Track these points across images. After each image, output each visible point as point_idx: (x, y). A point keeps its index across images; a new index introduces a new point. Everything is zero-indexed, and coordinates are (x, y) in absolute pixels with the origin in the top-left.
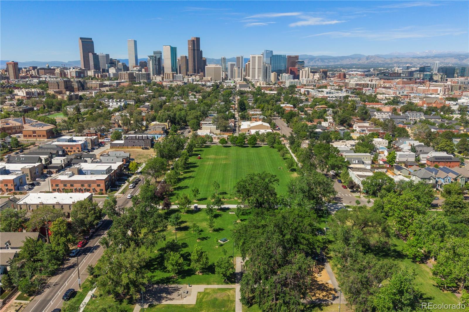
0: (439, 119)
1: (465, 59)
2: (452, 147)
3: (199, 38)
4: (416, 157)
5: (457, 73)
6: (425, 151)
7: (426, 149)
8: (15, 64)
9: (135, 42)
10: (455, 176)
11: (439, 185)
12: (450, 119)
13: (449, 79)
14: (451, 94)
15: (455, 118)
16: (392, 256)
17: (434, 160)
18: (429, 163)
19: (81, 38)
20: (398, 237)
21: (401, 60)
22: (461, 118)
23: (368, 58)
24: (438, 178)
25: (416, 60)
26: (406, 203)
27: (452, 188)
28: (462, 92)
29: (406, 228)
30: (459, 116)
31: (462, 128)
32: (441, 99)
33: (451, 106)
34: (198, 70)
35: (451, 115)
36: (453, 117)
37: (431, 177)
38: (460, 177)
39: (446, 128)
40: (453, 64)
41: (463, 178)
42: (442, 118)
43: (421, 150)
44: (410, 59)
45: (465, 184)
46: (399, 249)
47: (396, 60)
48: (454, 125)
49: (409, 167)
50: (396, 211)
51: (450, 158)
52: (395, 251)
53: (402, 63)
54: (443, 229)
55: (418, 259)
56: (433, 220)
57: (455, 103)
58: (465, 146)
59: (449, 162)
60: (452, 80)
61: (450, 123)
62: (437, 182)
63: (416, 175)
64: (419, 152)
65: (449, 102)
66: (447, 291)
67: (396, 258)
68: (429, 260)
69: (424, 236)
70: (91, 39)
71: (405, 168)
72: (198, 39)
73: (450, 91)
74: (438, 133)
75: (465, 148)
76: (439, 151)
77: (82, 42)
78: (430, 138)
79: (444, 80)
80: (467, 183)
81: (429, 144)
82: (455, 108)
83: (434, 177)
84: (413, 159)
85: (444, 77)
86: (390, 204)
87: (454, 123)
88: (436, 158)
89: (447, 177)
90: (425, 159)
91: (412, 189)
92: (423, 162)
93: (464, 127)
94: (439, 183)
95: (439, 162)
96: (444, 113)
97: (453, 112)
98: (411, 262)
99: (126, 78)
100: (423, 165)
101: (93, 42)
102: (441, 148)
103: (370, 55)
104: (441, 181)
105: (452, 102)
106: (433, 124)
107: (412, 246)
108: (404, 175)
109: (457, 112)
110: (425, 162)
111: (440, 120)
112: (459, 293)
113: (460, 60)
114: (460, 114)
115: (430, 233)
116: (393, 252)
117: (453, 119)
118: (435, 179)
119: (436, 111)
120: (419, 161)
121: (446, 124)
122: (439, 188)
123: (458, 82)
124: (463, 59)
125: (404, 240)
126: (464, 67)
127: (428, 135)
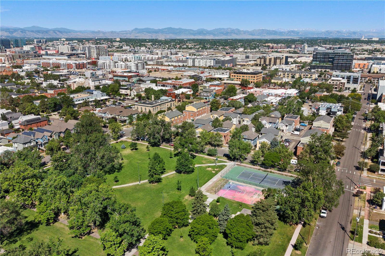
0: (14, 85)
1: (14, 32)
2: (37, 109)
4: (9, 124)
5: (12, 45)
6: (15, 117)
7: (14, 115)
10: (49, 134)
11: (39, 145)
12: (23, 84)
13: (7, 50)
14: (14, 63)
15: (26, 83)
16: (27, 230)
17: (26, 123)
18: (23, 127)
20: (24, 207)
22: (31, 82)
24: (37, 139)
26: (23, 175)
27: (53, 145)
28: (23, 60)
29: (29, 197)
30: (29, 81)
31: (36, 91)
32: (9, 67)
33: (19, 73)
35: (23, 81)
36: (25, 82)
37: (31, 140)
38: (54, 133)
39: (24, 93)
40: (6, 37)
41: (56, 134)
42: (17, 84)
43: (11, 117)
45: (59, 138)
46: (30, 219)
48: (29, 89)
49: (6, 135)
50: (15, 186)
51: (39, 119)
52: (27, 223)
54: (64, 186)
55: (51, 221)
56: (55, 181)
57: (21, 70)
58: (45, 106)
59: (39, 122)
60: (10, 50)
61: (25, 88)
62: (37, 143)
63: (17, 141)
64: (10, 119)
65: (16, 69)
66: (84, 236)
67: (31, 230)
68: (59, 216)
69: (50, 199)
71: (3, 137)
73: (12, 60)
74: (19, 98)
75: (46, 107)
76: (28, 115)
78: (13, 103)
79: (3, 51)
80: (60, 137)
81: (15, 109)
82: (23, 74)
83: (34, 140)
84: (7, 127)
85: (3, 48)
86: (7, 181)
87: (28, 87)
88: (28, 121)
89: (44, 136)
90: (18, 124)
91: (22, 158)
92: (16, 127)
93: (37, 90)
94: (39, 143)
95: (31, 124)
96: (16, 80)
97: (22, 78)
98: (45, 226)
100: (18, 130)
102: (28, 112)
104: (40, 141)
105: (18, 70)
106: (11, 91)
107: (43, 212)
108: (4, 144)
109: (26, 78)
110: (19, 127)
111: (15, 87)
112: (93, 232)
114: (29, 79)
115: (55, 194)
116: (25, 226)
117: (25, 84)
118: (35, 141)
119: (8, 79)
120: (13, 127)
121: (22, 89)
122: (41, 148)
123: (15, 52)
124: (12, 32)
125: (30, 208)
126: (16, 39)
127: (11, 101)
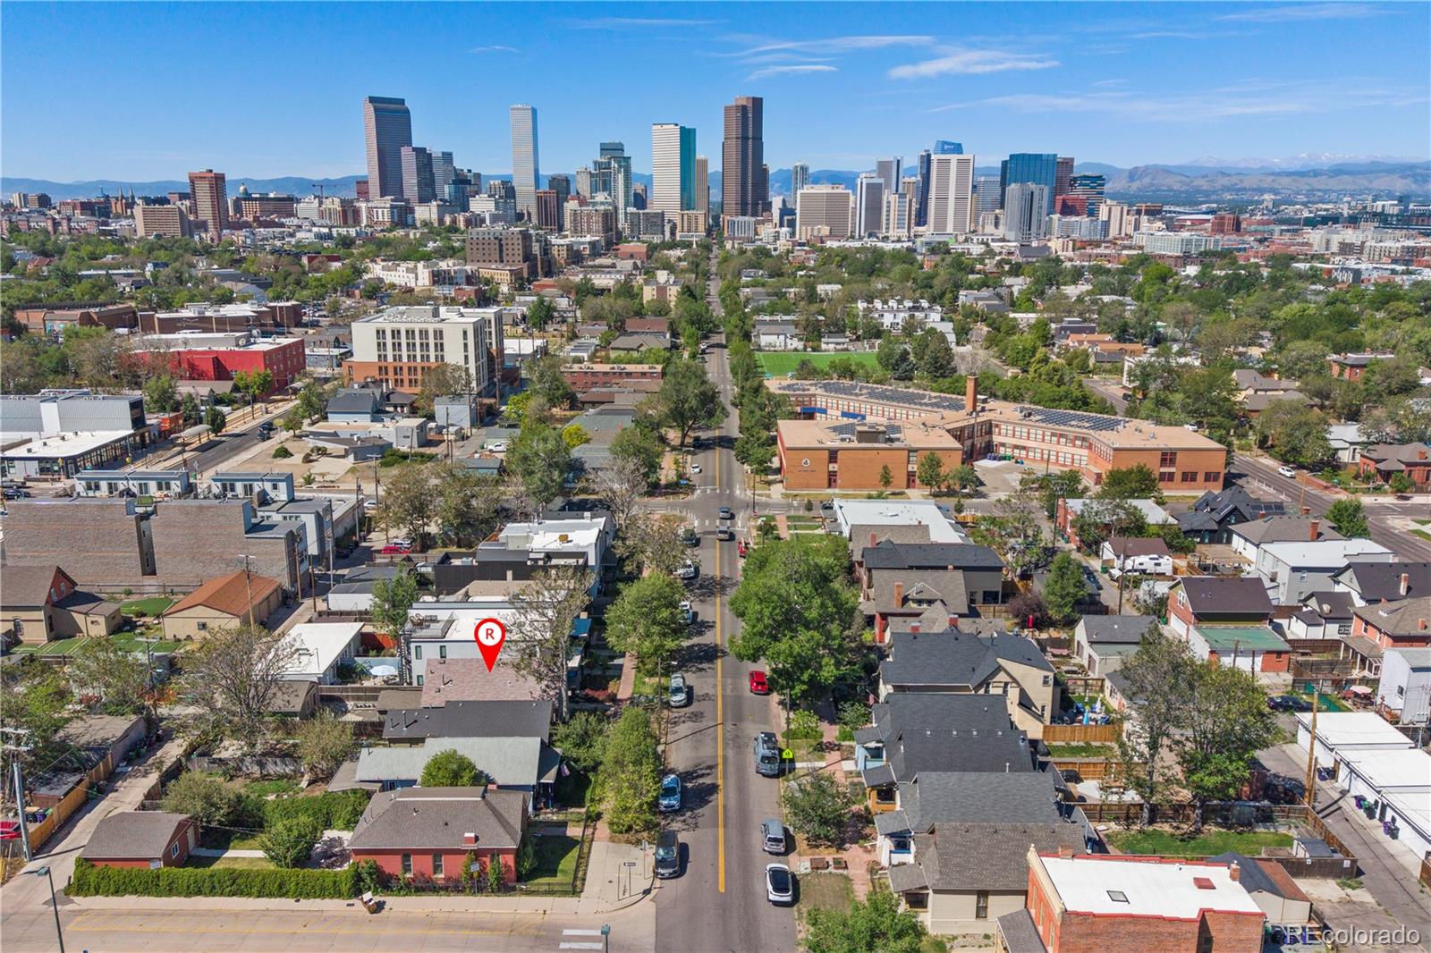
3: (761, 100)
8: (218, 182)
9: (534, 111)
19: (372, 100)
21: (1242, 181)
23: (1133, 175)
25: (1285, 181)
34: (755, 205)
44: (1270, 179)
47: (1224, 181)
53: (1244, 189)
70: (402, 102)
72: (758, 103)
77: (376, 110)
99: (594, 227)
101: (407, 112)
103: (1141, 164)
113: (1416, 181)
